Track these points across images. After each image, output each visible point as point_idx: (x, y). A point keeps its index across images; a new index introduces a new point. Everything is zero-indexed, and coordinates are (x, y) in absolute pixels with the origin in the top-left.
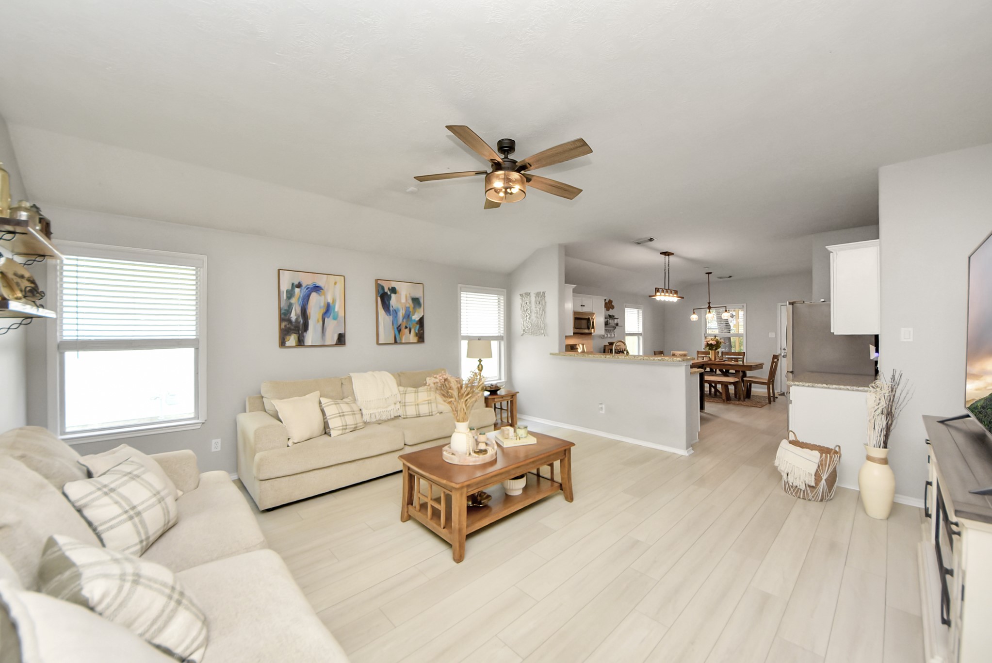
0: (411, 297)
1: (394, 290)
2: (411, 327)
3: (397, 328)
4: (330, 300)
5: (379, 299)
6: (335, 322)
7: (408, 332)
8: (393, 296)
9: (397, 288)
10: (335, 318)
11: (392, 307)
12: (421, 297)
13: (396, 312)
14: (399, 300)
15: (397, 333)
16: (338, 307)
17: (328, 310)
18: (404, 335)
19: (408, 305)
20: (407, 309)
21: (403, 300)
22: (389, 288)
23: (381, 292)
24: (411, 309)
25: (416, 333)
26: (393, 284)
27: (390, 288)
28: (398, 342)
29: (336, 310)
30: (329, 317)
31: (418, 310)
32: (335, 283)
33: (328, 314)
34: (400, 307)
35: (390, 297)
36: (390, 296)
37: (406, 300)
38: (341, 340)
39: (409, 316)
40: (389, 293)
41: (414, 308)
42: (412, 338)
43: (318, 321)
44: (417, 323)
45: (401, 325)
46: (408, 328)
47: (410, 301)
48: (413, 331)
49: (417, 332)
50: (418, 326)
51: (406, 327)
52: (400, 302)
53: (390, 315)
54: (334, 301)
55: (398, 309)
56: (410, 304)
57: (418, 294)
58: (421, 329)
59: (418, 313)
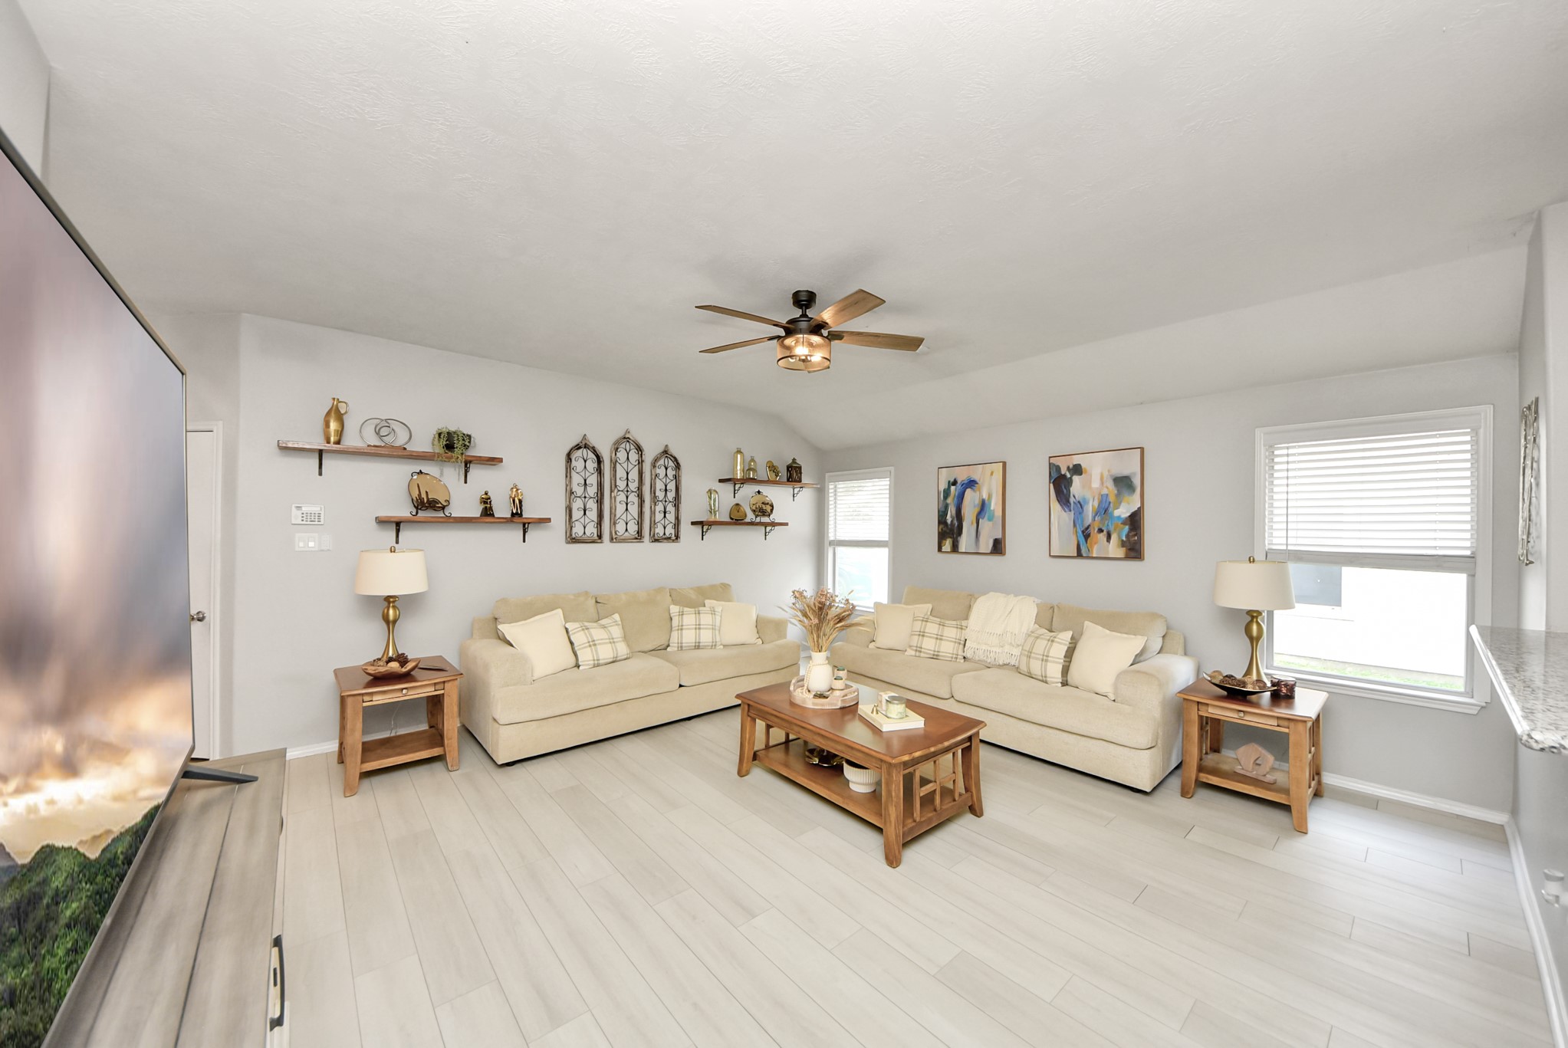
0: (1111, 476)
1: (1077, 470)
2: (1111, 528)
3: (1083, 532)
4: (985, 496)
5: (1052, 485)
6: (991, 523)
7: (1105, 539)
8: (1076, 478)
9: (1083, 466)
10: (990, 520)
11: (1074, 496)
12: (1135, 474)
13: (1081, 505)
14: (1087, 485)
15: (1082, 540)
16: (995, 505)
17: (983, 506)
18: (1095, 543)
19: (1105, 491)
20: (1103, 498)
21: (1096, 484)
22: (1068, 467)
23: (1055, 475)
24: (1112, 498)
25: (1123, 541)
26: (1076, 460)
27: (1071, 466)
28: (1084, 555)
29: (992, 508)
30: (983, 518)
31: (1126, 498)
32: (992, 474)
33: (983, 514)
34: (1088, 495)
35: (1070, 482)
36: (1071, 478)
37: (1102, 483)
38: (998, 547)
39: (1106, 511)
40: (1068, 475)
41: (1119, 495)
42: (1114, 549)
43: (972, 523)
44: (1124, 523)
45: (1089, 525)
46: (1105, 532)
47: (1110, 484)
48: (1114, 537)
49: (1124, 539)
50: (1127, 528)
51: (1101, 531)
52: (1090, 488)
53: (1070, 511)
54: (990, 496)
55: (1084, 499)
56: (1110, 488)
57: (1129, 466)
58: (1133, 533)
59: (1129, 504)
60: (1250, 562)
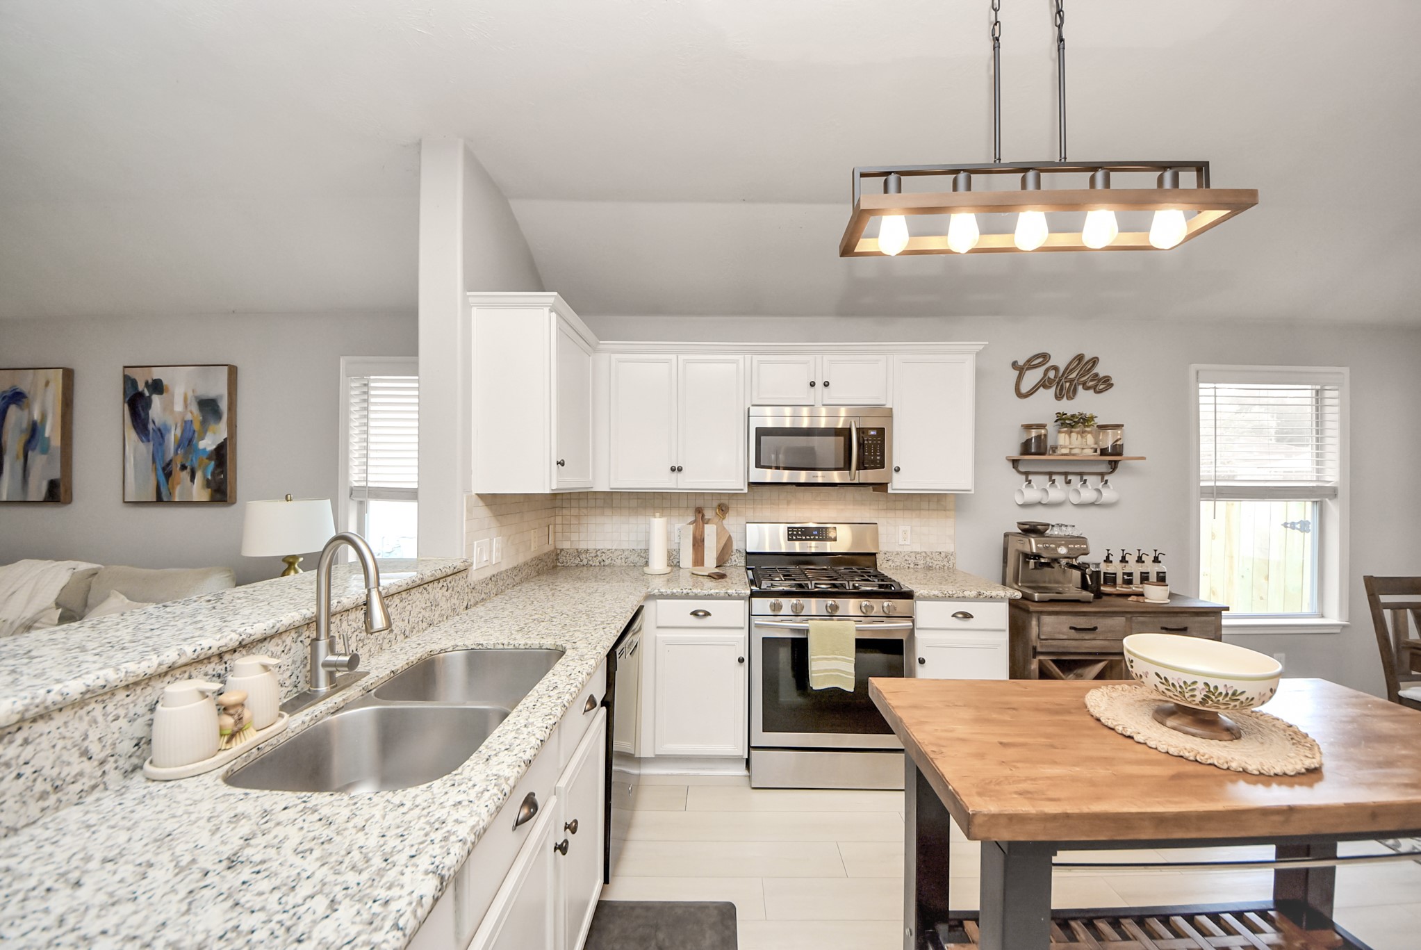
0: (196, 398)
1: (157, 387)
2: (196, 465)
3: (164, 469)
4: (36, 416)
5: (126, 406)
6: (44, 457)
7: (189, 478)
8: (156, 399)
9: (165, 382)
10: (45, 450)
11: (154, 422)
12: (221, 397)
13: (161, 434)
14: (168, 407)
15: (162, 479)
16: (52, 431)
17: (34, 432)
18: (178, 484)
19: (189, 417)
20: (187, 425)
21: (179, 407)
22: (147, 383)
23: (131, 393)
24: (196, 426)
25: (208, 480)
26: (157, 374)
27: (150, 381)
28: (165, 499)
29: (47, 435)
30: (34, 449)
31: (212, 426)
32: (47, 384)
33: (33, 443)
34: (170, 422)
35: (148, 404)
36: (150, 398)
37: (186, 406)
38: (57, 493)
39: (190, 441)
40: (147, 394)
41: (204, 423)
42: (198, 491)
43: (17, 457)
44: (209, 458)
45: (171, 461)
46: (188, 470)
47: (194, 408)
48: (199, 475)
49: (209, 477)
50: (212, 463)
51: (183, 467)
52: (172, 411)
53: (149, 441)
54: (44, 417)
55: (165, 425)
56: (194, 413)
57: (217, 387)
58: (219, 470)
59: (215, 433)
60: (288, 501)
